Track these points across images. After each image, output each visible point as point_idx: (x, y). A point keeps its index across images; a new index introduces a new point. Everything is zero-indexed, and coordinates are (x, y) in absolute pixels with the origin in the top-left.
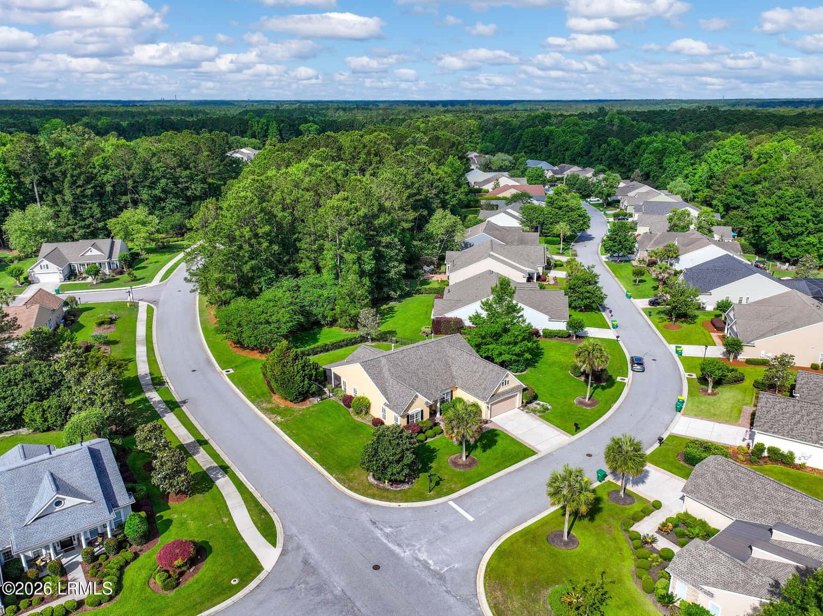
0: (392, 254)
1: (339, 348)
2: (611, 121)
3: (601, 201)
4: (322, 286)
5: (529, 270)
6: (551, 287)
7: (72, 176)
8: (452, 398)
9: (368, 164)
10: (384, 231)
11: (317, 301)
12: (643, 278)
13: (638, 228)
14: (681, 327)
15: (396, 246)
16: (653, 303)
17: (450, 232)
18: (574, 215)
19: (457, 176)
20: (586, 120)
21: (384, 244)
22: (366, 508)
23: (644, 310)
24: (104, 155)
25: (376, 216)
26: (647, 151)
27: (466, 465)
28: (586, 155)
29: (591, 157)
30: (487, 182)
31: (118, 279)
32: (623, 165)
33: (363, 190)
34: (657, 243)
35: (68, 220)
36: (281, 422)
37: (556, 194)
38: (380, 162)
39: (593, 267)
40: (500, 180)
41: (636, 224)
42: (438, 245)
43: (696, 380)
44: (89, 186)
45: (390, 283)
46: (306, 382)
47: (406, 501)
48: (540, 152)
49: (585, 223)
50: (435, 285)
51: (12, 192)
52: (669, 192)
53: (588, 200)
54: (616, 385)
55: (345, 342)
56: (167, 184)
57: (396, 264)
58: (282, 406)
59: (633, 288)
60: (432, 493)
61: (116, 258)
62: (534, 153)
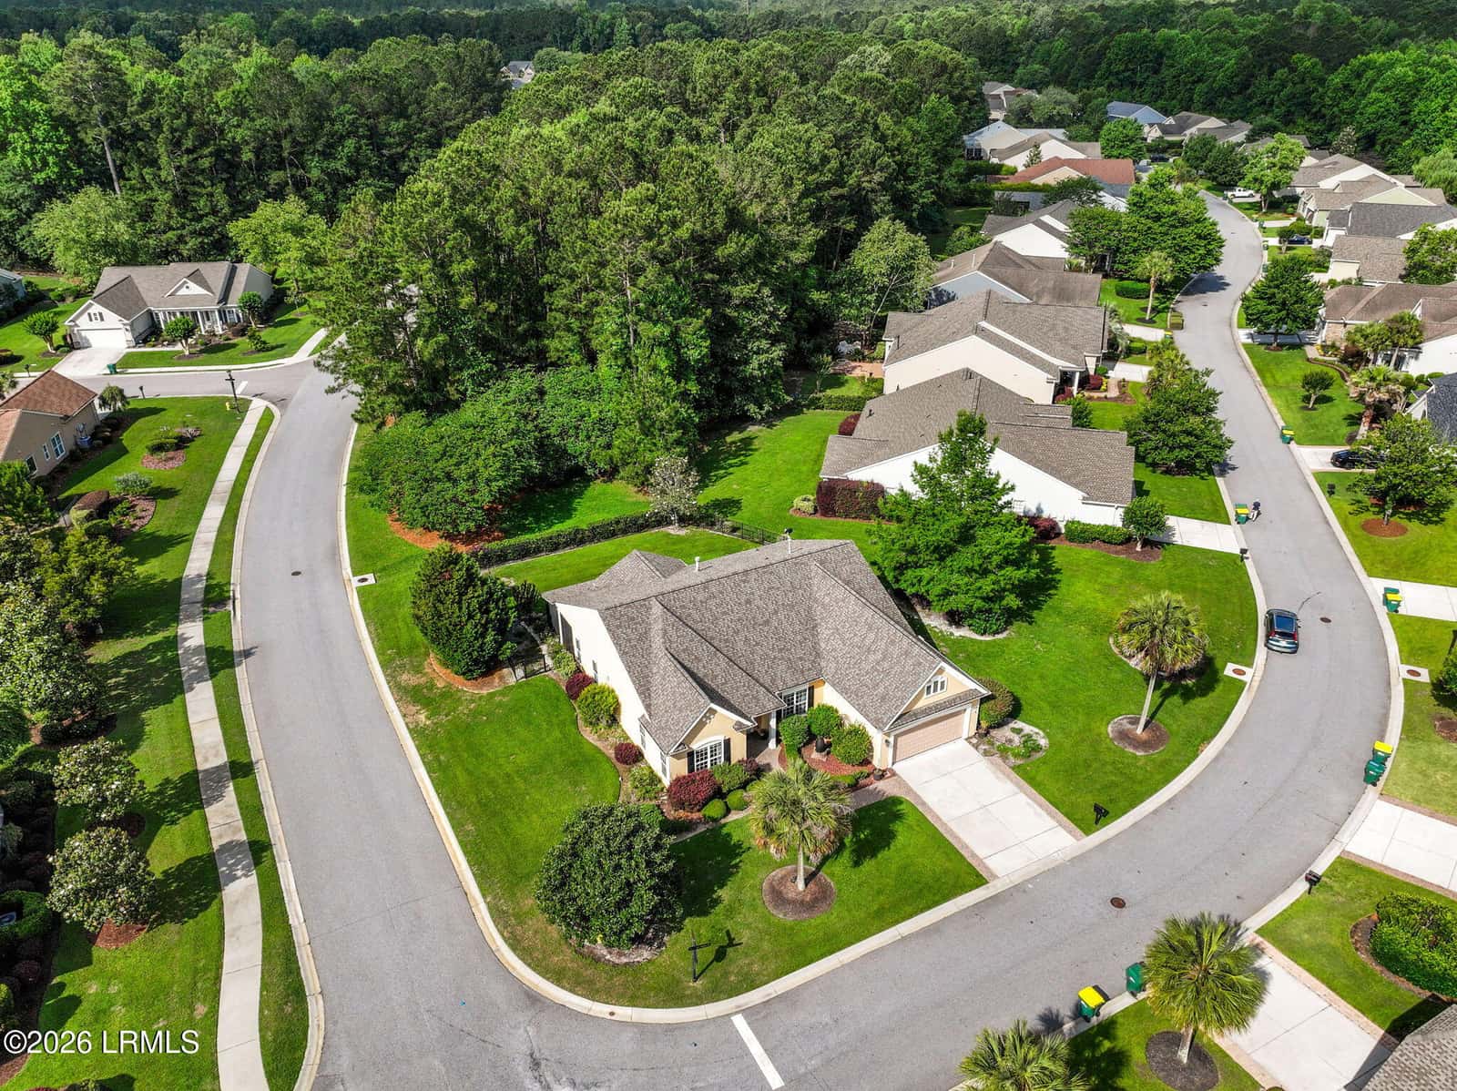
0: (757, 322)
1: (607, 538)
2: (1306, 16)
3: (1257, 198)
4: (592, 392)
5: (1062, 364)
6: (1109, 404)
7: (173, 130)
8: (811, 704)
9: (742, 112)
10: (741, 269)
11: (577, 428)
12: (1327, 393)
13: (1332, 266)
14: (1404, 531)
15: (765, 305)
16: (1341, 460)
17: (903, 269)
18: (1187, 235)
19: (944, 140)
20: (1252, 14)
21: (737, 302)
22: (530, 1013)
23: (1320, 476)
24: (237, 85)
25: (719, 239)
26: (1378, 84)
27: (802, 902)
28: (1239, 93)
29: (1250, 98)
30: (1015, 150)
31: (234, 346)
32: (1318, 116)
33: (692, 179)
34: (1372, 308)
35: (170, 216)
36: (425, 728)
37: (1152, 186)
38: (768, 109)
39: (1208, 373)
40: (1042, 147)
41: (1330, 256)
42: (872, 298)
43: (1428, 690)
44: (206, 151)
45: (747, 386)
46: (489, 638)
47: (633, 1001)
48: (1141, 85)
49: (1209, 252)
50: (852, 390)
51: (62, 160)
52: (1416, 179)
53: (1230, 194)
54: (1219, 688)
55: (621, 526)
56: (358, 149)
57: (764, 344)
58: (440, 684)
59: (1298, 417)
60: (699, 982)
61: (234, 302)
62: (1130, 88)
